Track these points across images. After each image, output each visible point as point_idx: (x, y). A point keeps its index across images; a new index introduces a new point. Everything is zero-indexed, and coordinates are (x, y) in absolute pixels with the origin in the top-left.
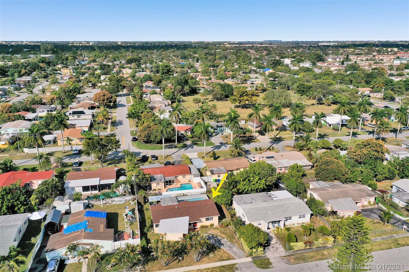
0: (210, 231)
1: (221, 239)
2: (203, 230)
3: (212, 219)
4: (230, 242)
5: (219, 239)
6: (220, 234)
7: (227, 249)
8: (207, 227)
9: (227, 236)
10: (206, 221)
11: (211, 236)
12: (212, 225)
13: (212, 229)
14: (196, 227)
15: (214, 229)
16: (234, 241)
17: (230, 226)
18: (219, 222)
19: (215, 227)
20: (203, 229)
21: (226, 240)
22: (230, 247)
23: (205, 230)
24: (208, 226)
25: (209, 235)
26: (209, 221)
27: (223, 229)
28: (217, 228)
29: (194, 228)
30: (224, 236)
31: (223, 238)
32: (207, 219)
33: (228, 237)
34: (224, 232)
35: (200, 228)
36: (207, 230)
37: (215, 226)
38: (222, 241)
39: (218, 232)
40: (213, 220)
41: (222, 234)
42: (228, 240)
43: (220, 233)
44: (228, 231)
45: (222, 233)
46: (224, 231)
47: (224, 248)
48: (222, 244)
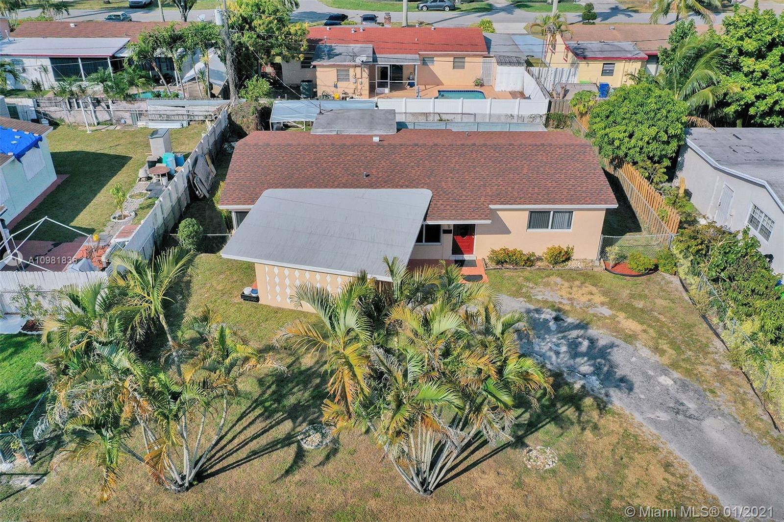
0: (547, 285)
1: (612, 346)
2: (508, 274)
3: (566, 219)
4: (676, 375)
5: (602, 343)
6: (606, 311)
7: (655, 422)
8: (530, 261)
9: (652, 332)
10: (529, 227)
11: (548, 315)
12: (562, 257)
13: (559, 280)
14: (467, 257)
15: (571, 276)
16: (707, 371)
17: (668, 276)
18: (606, 243)
19: (576, 270)
20: (508, 272)
21: (645, 352)
22: (678, 409)
23: (520, 275)
24: (539, 259)
25: (538, 311)
26: (549, 230)
27: (624, 288)
28: (586, 276)
29: (458, 257)
30: (631, 325)
31: (630, 338)
32: (538, 220)
33: (661, 334)
34: (630, 305)
35: (492, 265)
36: (527, 279)
37: (580, 265)
38: (618, 356)
39: (598, 298)
40: (569, 226)
41: (621, 316)
42: (665, 360)
43: (611, 305)
44: (659, 302)
45: (621, 309)
46: (632, 296)
47: (638, 408)
48: (623, 380)
